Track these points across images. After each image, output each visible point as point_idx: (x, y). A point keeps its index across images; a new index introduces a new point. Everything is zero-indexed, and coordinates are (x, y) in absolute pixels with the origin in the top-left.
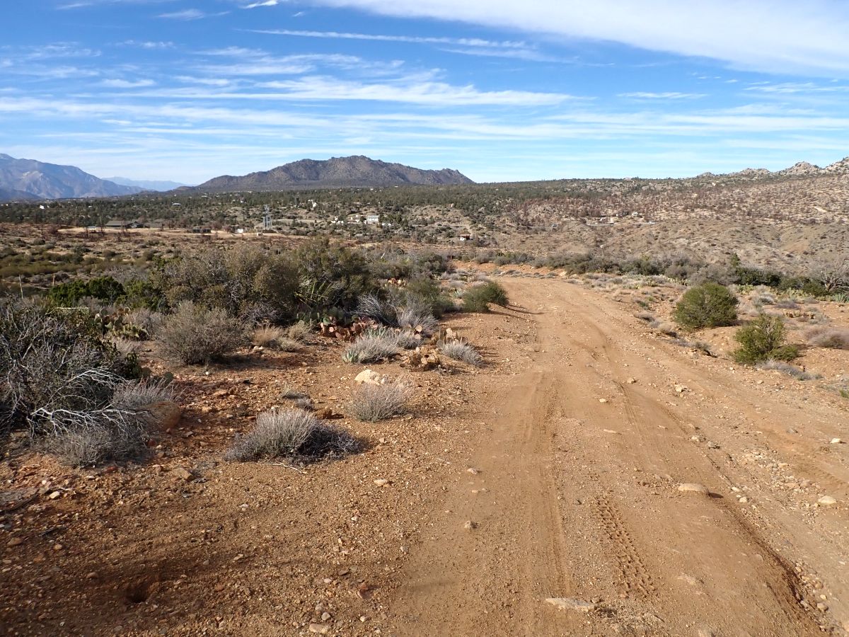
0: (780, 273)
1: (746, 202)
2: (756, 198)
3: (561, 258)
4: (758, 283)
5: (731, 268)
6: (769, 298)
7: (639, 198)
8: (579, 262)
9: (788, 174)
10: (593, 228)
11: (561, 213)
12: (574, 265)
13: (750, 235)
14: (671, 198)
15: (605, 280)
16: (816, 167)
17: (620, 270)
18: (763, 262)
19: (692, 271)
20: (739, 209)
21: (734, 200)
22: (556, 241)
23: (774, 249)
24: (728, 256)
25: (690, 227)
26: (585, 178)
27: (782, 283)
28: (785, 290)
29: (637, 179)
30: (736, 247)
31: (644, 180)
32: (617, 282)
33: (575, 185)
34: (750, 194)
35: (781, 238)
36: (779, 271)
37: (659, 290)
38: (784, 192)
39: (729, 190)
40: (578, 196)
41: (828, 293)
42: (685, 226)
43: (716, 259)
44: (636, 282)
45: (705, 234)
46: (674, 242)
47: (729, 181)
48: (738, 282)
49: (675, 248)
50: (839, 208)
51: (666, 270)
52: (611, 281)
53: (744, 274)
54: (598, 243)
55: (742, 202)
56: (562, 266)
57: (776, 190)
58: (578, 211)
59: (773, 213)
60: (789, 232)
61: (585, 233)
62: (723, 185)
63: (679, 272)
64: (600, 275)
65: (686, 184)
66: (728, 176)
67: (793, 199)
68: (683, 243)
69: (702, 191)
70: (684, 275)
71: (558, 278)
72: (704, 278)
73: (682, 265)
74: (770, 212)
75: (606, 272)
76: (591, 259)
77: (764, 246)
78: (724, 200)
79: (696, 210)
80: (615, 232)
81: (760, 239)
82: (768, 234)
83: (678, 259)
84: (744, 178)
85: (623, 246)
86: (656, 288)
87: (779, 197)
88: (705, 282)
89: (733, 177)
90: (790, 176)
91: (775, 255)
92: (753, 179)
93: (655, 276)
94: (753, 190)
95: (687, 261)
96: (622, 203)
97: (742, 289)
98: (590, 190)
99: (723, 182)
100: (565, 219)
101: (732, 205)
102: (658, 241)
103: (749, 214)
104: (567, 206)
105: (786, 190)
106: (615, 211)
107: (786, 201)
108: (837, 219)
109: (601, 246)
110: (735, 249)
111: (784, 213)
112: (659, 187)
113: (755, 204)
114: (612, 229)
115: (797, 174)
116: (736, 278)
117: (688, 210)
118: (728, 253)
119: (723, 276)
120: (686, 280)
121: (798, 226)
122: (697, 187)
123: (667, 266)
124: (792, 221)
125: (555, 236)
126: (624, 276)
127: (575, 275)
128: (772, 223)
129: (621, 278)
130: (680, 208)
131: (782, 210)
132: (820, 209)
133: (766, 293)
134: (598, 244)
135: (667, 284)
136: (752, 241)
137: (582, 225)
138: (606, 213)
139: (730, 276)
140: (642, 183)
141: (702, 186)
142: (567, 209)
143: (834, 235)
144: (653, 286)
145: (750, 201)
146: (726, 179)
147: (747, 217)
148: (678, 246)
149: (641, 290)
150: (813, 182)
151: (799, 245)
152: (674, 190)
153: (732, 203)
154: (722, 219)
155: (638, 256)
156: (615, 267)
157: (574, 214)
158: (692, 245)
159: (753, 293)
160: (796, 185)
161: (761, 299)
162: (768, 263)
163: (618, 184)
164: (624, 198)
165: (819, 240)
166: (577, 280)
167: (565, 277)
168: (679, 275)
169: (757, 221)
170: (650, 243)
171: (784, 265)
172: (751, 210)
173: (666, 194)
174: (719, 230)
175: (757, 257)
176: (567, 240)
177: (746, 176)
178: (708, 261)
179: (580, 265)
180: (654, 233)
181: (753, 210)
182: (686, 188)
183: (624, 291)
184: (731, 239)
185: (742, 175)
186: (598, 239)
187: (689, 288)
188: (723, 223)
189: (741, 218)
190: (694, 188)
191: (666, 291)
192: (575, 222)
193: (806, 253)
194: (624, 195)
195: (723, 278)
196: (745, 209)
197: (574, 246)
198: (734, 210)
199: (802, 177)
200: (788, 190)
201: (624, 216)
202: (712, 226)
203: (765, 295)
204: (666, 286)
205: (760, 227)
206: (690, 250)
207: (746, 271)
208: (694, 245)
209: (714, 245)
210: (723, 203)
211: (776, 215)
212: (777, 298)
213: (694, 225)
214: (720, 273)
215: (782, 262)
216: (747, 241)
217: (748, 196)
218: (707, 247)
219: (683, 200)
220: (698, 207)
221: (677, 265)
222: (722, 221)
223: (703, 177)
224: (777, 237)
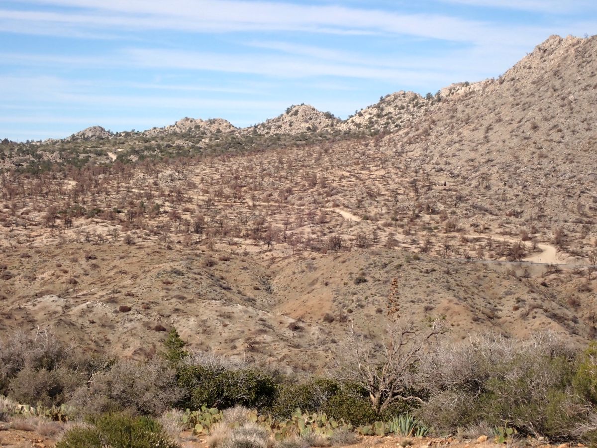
0: (276, 373)
1: (190, 200)
2: (211, 190)
4: (227, 404)
5: (164, 369)
6: (254, 439)
9: (272, 132)
13: (206, 281)
14: (13, 193)
16: (329, 116)
18: (241, 345)
19: (75, 380)
20: (175, 216)
21: (162, 195)
23: (260, 312)
24: (161, 334)
25: (66, 264)
27: (281, 399)
28: (287, 415)
30: (177, 310)
34: (197, 180)
35: (275, 283)
36: (274, 366)
38: (270, 175)
39: (149, 171)
41: (378, 417)
42: (55, 262)
43: (135, 344)
45: (103, 282)
46: (29, 306)
47: (147, 148)
48: (183, 404)
49: (32, 321)
50: (384, 210)
51: (12, 384)
53: (195, 381)
55: (180, 199)
57: (251, 169)
59: (251, 225)
60: (288, 271)
62: (134, 158)
63: (44, 385)
65: (47, 156)
66: (143, 137)
67: (290, 191)
68: (53, 307)
69: (87, 173)
70: (55, 393)
72: (103, 400)
73: (50, 367)
74: (244, 223)
77: (240, 307)
78: (140, 196)
79: (76, 222)
81: (228, 289)
82: (245, 276)
83: (40, 352)
84: (180, 142)
87: (258, 187)
88: (106, 408)
89: (154, 139)
90: (278, 137)
91: (265, 327)
92: (201, 145)
94: (202, 171)
95: (60, 355)
97: (193, 422)
99: (135, 152)
101: (158, 207)
103: (198, 229)
105: (272, 169)
107: (276, 195)
108: (383, 237)
110: (174, 317)
111: (274, 225)
113: (209, 203)
115: (293, 133)
116: (178, 394)
117: (58, 222)
118: (159, 329)
119: (147, 389)
120: (63, 407)
121: (305, 254)
122: (74, 162)
123: (14, 372)
124: (292, 244)
128: (253, 250)
130: (37, 216)
131: (268, 219)
132: (347, 215)
133: (248, 426)
135: (17, 421)
136: (211, 296)
139: (163, 388)
141: (86, 160)
143: (380, 274)
145: (198, 197)
146: (139, 145)
147: (196, 237)
148: (40, 316)
150: (326, 151)
151: (313, 301)
152: (18, 171)
153: (158, 201)
154: (139, 241)
158: (75, 310)
159: (220, 430)
160: (292, 157)
161: (239, 444)
162: (253, 347)
165: (353, 287)
168: (45, 395)
169: (218, 246)
171: (285, 351)
172: (201, 219)
174: (134, 269)
175: (226, 335)
177: (183, 136)
178: (115, 350)
181: (207, 219)
182: (48, 165)
184: (163, 293)
185: (175, 134)
187: (69, 426)
188: (141, 254)
189: (182, 239)
190: (67, 167)
191: (15, 441)
193: (329, 319)
195: (148, 395)
196: (187, 216)
198: (165, 219)
199: (303, 140)
200: (278, 170)
202: (117, 262)
203: (246, 433)
204: (13, 427)
205: (226, 260)
206: (71, 324)
207: (198, 374)
208: (78, 311)
209: (125, 310)
210: (137, 202)
211: (257, 230)
212: (272, 438)
213: (76, 261)
214: (141, 383)
215: (282, 344)
216: (199, 295)
217: (192, 186)
218: (111, 316)
219: (44, 196)
220: (81, 213)
221: (37, 368)
222: (140, 248)
223: (86, 139)
224: (264, 284)
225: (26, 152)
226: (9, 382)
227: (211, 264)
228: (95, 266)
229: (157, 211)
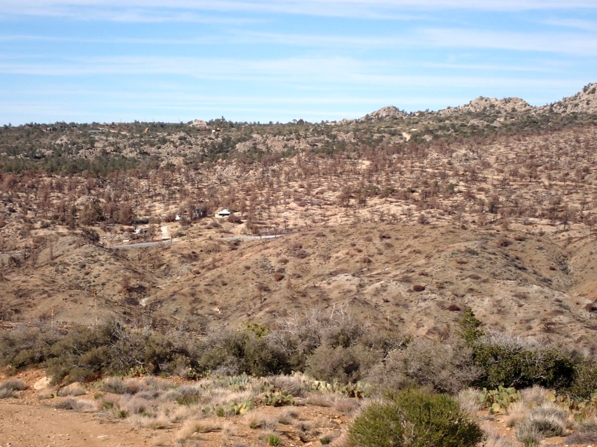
0: (574, 353)
1: (485, 180)
2: (506, 169)
3: (34, 338)
4: (524, 383)
5: (460, 348)
6: (553, 419)
7: (231, 171)
8: (83, 347)
9: (569, 111)
10: (118, 255)
11: (30, 215)
12: (71, 357)
13: (501, 261)
14: (308, 173)
15: (156, 395)
17: (193, 364)
18: (536, 325)
19: (371, 358)
20: (470, 196)
21: (456, 174)
22: (21, 293)
23: (556, 293)
24: (455, 314)
25: (361, 243)
26: (90, 122)
27: (580, 380)
28: (586, 396)
29: (220, 124)
30: (471, 290)
31: (238, 126)
32: (186, 399)
33: (64, 139)
34: (491, 160)
35: (571, 263)
36: (572, 347)
37: (294, 415)
38: (566, 154)
39: (443, 150)
40: (74, 170)
42: (349, 241)
43: (429, 323)
44: (234, 396)
45: (396, 261)
46: (324, 285)
47: (441, 128)
48: (480, 383)
49: (327, 300)
51: (309, 361)
52: (171, 398)
53: (492, 360)
54: (133, 292)
55: (475, 179)
56: (37, 361)
57: (547, 149)
58: (75, 211)
59: (547, 204)
60: (585, 251)
61: (96, 269)
62: (428, 138)
63: (341, 362)
64: (141, 381)
65: (342, 136)
66: (437, 117)
67: (587, 170)
68: (348, 286)
69: (380, 153)
70: (351, 370)
71: (29, 397)
72: (399, 377)
73: (346, 344)
74: (540, 202)
75: (157, 372)
76: (115, 339)
77: (536, 287)
78: (434, 176)
79: (371, 201)
80: (175, 262)
81: (523, 269)
82: (541, 256)
83: (336, 329)
84: (474, 122)
85: (197, 301)
86: (285, 410)
87: (554, 167)
88: (402, 386)
89: (448, 118)
90: (575, 116)
91: (562, 308)
92: (495, 124)
93: (282, 378)
94: (497, 150)
95: (356, 333)
96: (188, 187)
97: (490, 401)
98: (105, 153)
99: (428, 131)
100: (42, 233)
101: (452, 186)
102: (284, 283)
103: (493, 209)
104: (46, 197)
105: (569, 148)
106: (173, 208)
107: (572, 174)
109: (143, 302)
110: (469, 296)
111: (570, 205)
112: (277, 145)
113: (504, 182)
114: (167, 255)
115: (590, 111)
116: (474, 373)
117: (352, 201)
118: (454, 308)
119: (444, 368)
120: (359, 384)
122: (369, 142)
123: (311, 349)
124: (589, 224)
125: (16, 279)
126: (203, 381)
127: (75, 386)
128: (549, 230)
129: (196, 386)
130: (331, 196)
131: (565, 198)
133: (546, 406)
134: (135, 295)
135: (314, 396)
136: (506, 276)
137: (89, 248)
138: (148, 212)
139: (459, 367)
140: (234, 134)
141: (380, 140)
142: (45, 204)
144: (278, 404)
145: (493, 177)
146: (433, 125)
147: (490, 217)
148: (334, 295)
149: (248, 416)
152: (313, 151)
153: (453, 181)
154: (433, 221)
155: (237, 326)
156: (180, 359)
157: (66, 216)
158: (369, 289)
159: (517, 409)
160: (589, 136)
161: (537, 424)
162: (548, 328)
163: (175, 137)
164: (192, 173)
166: (80, 400)
167: (48, 392)
168: (341, 371)
169: (513, 226)
170: (266, 289)
171: (582, 332)
172: (496, 199)
173: (294, 160)
174: (428, 249)
175: (521, 315)
176: (49, 289)
177: (477, 115)
178: (409, 329)
179: (88, 355)
180: (274, 262)
181: (502, 199)
182: (343, 145)
183: (205, 423)
184: (457, 273)
185: (470, 113)
186: (133, 283)
187: (365, 403)
188: (435, 233)
189: (476, 218)
190: (360, 147)
191: (312, 417)
192: (70, 239)
194: (192, 164)
195: (444, 374)
196: (482, 196)
197: (70, 305)
198: (459, 198)
200: (575, 149)
201: (195, 220)
202: (411, 242)
203: (544, 413)
204: (310, 403)
205: (521, 240)
206: (366, 303)
207: (495, 353)
208: (372, 289)
209: (419, 289)
210: (431, 182)
211: (553, 210)
212: (571, 418)
213: (370, 240)
214: (437, 362)
215: (579, 325)
216: (494, 275)
217: (487, 165)
218: (405, 295)
219: (338, 176)
220: (375, 193)
221: (334, 345)
222: (434, 227)
223: (381, 119)
224: (561, 264)
225: (320, 133)
226: (306, 359)
227: (506, 244)
228: (389, 246)
229: (451, 191)
